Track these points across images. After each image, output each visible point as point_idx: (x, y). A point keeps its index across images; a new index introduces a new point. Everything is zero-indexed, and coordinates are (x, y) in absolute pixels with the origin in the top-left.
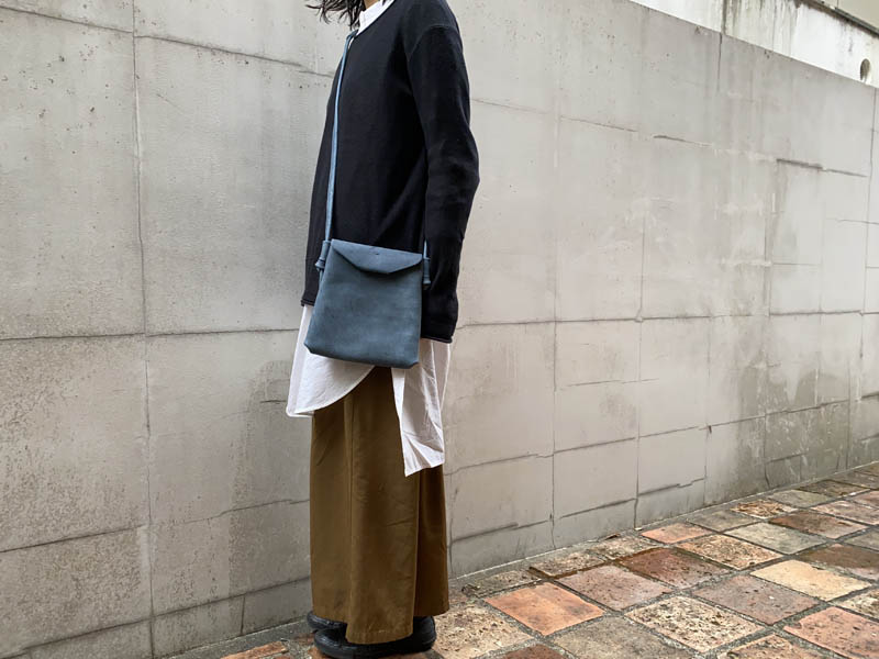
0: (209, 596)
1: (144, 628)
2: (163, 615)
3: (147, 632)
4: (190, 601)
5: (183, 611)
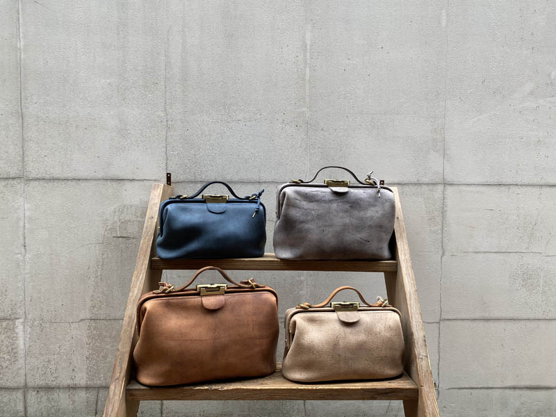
0: (69, 382)
1: (19, 395)
2: (34, 388)
3: (22, 398)
4: (54, 383)
5: (48, 388)
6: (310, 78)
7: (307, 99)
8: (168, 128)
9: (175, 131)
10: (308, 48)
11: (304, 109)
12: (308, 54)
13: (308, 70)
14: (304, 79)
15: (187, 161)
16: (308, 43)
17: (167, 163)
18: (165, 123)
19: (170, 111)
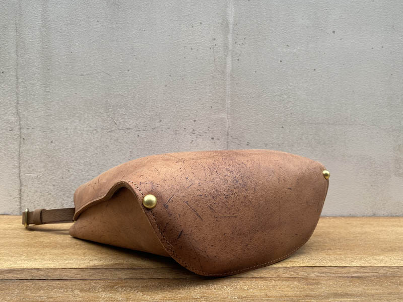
6: (232, 70)
7: (228, 102)
8: (22, 139)
9: (32, 143)
10: (231, 27)
11: (224, 115)
12: (230, 37)
13: (229, 59)
14: (223, 72)
15: (52, 187)
16: (231, 20)
17: (20, 190)
18: (16, 131)
19: (26, 114)
